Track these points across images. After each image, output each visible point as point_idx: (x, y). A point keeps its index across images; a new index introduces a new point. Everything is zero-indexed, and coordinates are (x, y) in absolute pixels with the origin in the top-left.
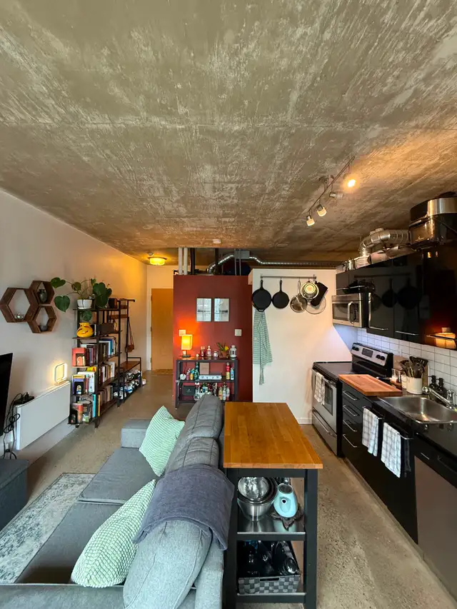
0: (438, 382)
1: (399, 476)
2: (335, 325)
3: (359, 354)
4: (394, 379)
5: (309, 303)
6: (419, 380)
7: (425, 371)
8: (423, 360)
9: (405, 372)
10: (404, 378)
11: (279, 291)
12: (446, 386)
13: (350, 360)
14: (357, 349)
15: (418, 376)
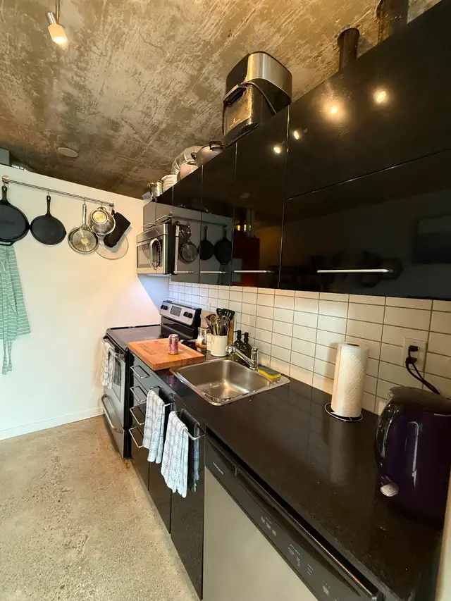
0: (243, 337)
1: (184, 496)
2: (140, 275)
3: (168, 314)
4: (199, 340)
5: (101, 242)
6: (224, 338)
7: (231, 326)
8: (230, 311)
9: (211, 330)
10: (209, 337)
11: (44, 213)
12: (251, 341)
13: (159, 322)
14: (166, 308)
15: (223, 333)
